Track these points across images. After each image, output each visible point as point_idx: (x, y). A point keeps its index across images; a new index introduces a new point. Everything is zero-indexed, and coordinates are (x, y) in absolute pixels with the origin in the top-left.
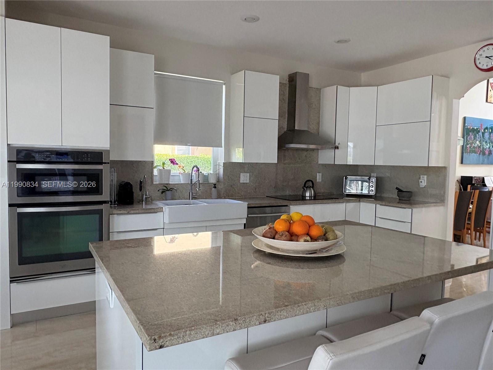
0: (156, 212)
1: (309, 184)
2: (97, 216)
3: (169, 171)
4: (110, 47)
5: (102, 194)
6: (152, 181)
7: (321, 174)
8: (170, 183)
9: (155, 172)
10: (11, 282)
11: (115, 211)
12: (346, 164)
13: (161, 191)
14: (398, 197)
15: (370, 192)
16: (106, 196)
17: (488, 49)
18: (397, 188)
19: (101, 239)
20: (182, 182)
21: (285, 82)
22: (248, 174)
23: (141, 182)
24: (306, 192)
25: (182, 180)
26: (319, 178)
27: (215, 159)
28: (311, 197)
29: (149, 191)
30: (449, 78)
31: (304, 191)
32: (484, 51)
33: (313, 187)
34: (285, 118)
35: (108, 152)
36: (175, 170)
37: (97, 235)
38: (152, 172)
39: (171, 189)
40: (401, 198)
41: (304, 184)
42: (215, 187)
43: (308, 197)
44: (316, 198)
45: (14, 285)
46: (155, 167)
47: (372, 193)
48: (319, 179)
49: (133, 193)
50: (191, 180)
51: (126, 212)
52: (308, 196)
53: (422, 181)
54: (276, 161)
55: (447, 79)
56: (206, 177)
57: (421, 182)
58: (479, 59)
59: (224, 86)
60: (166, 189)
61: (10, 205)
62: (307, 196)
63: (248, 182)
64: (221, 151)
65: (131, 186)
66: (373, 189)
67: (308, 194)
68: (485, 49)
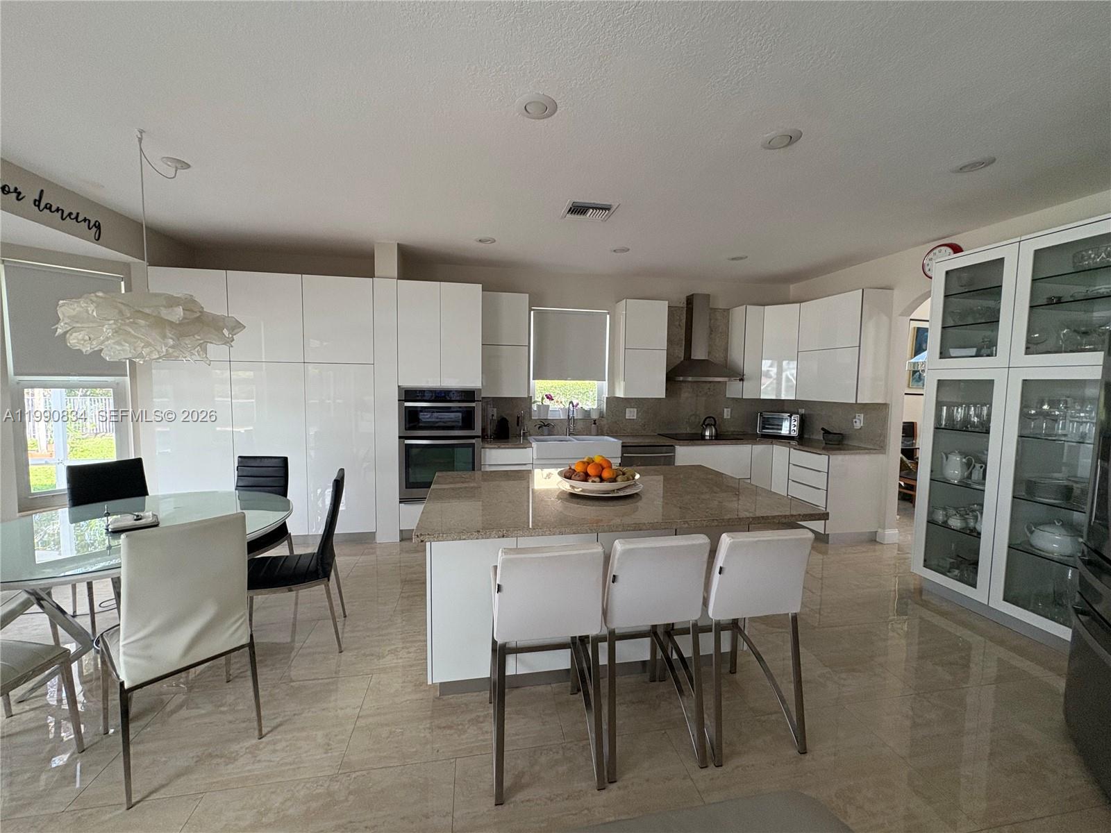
0: (526, 448)
1: (711, 421)
2: (471, 449)
3: (548, 406)
4: (483, 291)
5: (474, 429)
6: (531, 416)
7: (729, 410)
8: (549, 418)
9: (535, 407)
10: (400, 502)
11: (486, 446)
12: (758, 398)
13: (538, 426)
15: (792, 433)
16: (478, 431)
17: (940, 252)
18: (823, 429)
19: (473, 470)
20: (562, 418)
21: (681, 305)
22: (635, 410)
23: (518, 418)
25: (563, 416)
26: (727, 413)
27: (600, 393)
28: (712, 436)
29: (528, 426)
30: (892, 289)
31: (704, 430)
32: (935, 254)
33: (714, 426)
34: (681, 346)
35: (480, 390)
36: (553, 406)
37: (471, 466)
38: (530, 408)
39: (548, 425)
40: (828, 442)
41: (703, 420)
42: (595, 423)
43: (708, 437)
44: (719, 438)
45: (402, 505)
46: (535, 402)
47: (794, 434)
48: (728, 415)
49: (508, 428)
50: (569, 416)
51: (496, 446)
52: (708, 435)
53: (857, 420)
54: (663, 396)
55: (891, 291)
56: (587, 413)
57: (856, 422)
58: (928, 265)
59: (608, 316)
60: (544, 424)
61: (400, 437)
62: (706, 435)
63: (635, 418)
64: (605, 384)
65: (507, 421)
66: (795, 428)
67: (707, 433)
68: (936, 251)
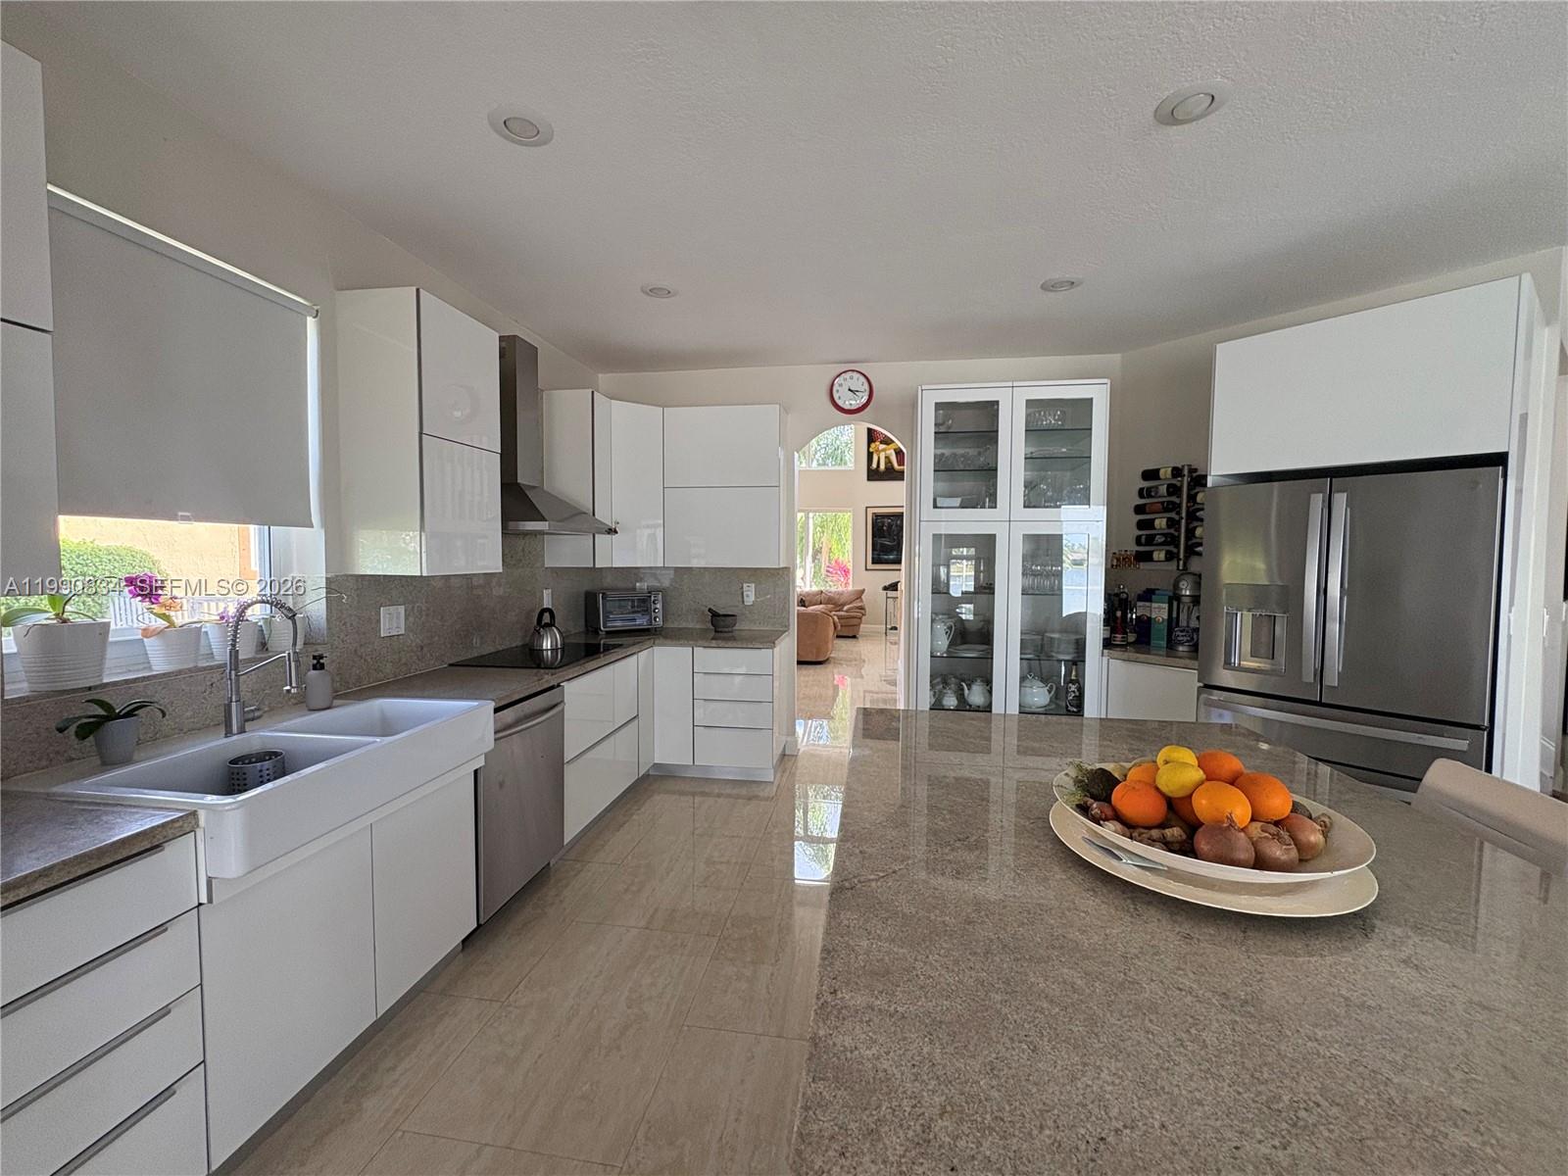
1: (548, 618)
7: (550, 592)
14: (712, 627)
15: (654, 623)
17: (851, 378)
18: (711, 611)
22: (402, 609)
24: (541, 637)
26: (548, 600)
32: (845, 380)
42: (320, 666)
43: (549, 652)
47: (658, 623)
48: (548, 603)
52: (547, 650)
53: (749, 593)
54: (498, 567)
57: (747, 596)
59: (311, 322)
60: (103, 713)
62: (544, 648)
63: (403, 632)
64: (312, 538)
66: (658, 614)
68: (847, 375)
